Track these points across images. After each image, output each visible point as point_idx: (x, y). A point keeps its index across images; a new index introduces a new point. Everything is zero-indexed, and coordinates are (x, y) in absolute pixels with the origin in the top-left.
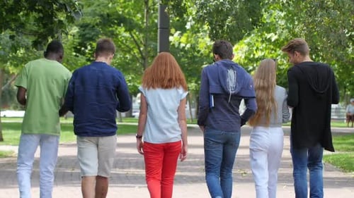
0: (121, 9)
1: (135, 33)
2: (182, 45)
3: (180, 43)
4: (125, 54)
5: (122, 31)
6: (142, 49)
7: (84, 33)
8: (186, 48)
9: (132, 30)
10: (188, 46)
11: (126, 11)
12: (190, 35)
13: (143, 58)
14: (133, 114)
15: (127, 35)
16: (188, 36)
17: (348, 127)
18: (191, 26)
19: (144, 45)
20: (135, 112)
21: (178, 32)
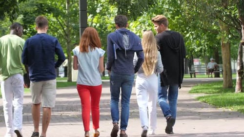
0: (50, 2)
1: (60, 18)
2: (94, 24)
3: (92, 23)
4: (54, 33)
5: (51, 17)
6: (65, 29)
7: (25, 18)
8: (97, 27)
9: (58, 16)
10: (98, 25)
11: (54, 3)
12: (100, 17)
13: (67, 35)
14: (60, 75)
15: (54, 19)
16: (98, 17)
17: (209, 77)
18: (100, 11)
19: (67, 26)
20: (61, 74)
21: (91, 15)
